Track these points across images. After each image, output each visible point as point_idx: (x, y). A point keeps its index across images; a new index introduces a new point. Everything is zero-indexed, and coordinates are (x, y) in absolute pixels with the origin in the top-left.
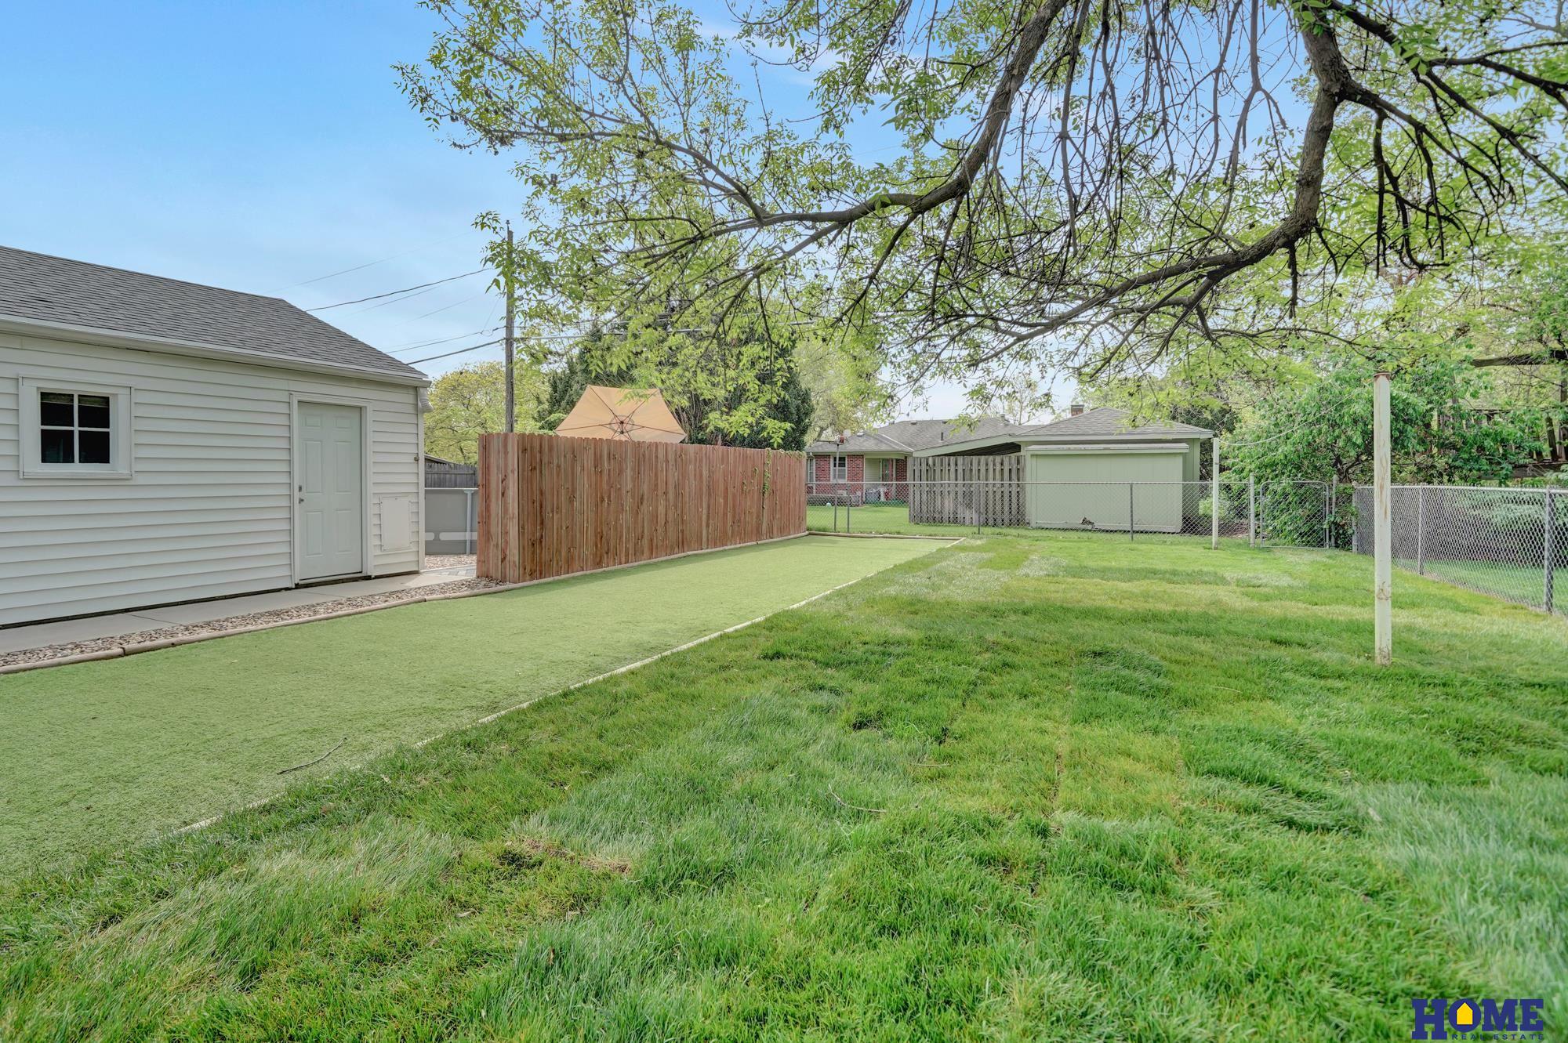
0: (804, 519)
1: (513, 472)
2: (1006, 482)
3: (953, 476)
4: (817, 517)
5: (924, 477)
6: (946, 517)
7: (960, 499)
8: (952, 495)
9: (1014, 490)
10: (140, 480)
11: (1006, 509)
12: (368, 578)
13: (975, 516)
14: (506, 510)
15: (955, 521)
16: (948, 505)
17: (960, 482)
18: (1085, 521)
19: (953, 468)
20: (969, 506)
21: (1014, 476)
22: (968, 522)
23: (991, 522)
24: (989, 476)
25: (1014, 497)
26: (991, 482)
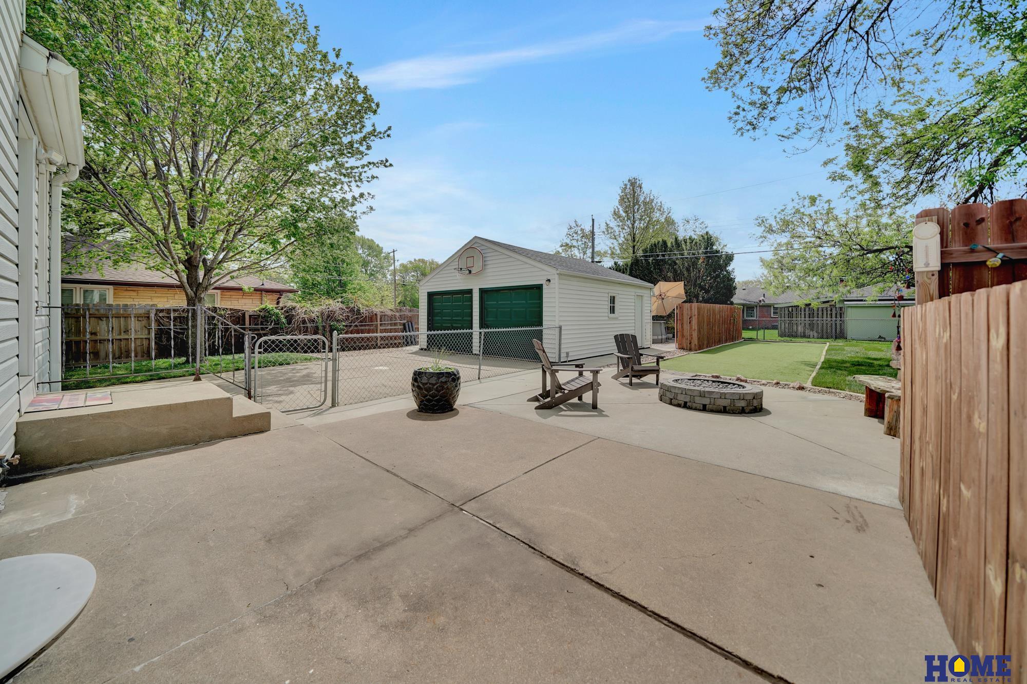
0: (741, 334)
1: (695, 315)
2: (834, 319)
3: (803, 316)
4: (746, 334)
5: (787, 316)
6: (799, 334)
7: (807, 326)
8: (803, 325)
9: (838, 322)
10: (620, 318)
12: (644, 348)
13: (816, 334)
14: (691, 328)
15: (804, 336)
16: (800, 329)
17: (807, 319)
18: (880, 337)
20: (812, 330)
21: (838, 316)
22: (811, 336)
25: (838, 327)
26: (825, 319)
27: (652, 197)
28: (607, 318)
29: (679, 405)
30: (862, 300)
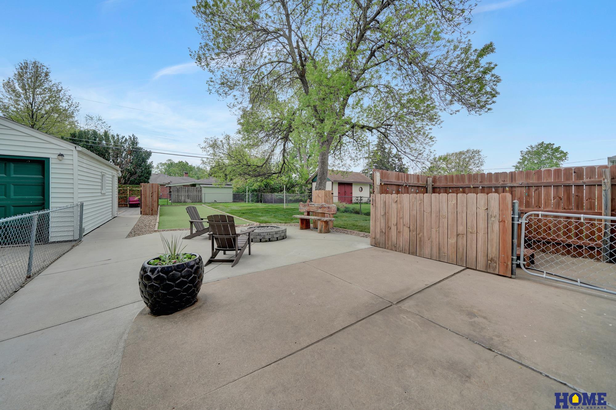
2: (198, 193)
3: (184, 191)
5: (176, 192)
6: (182, 201)
7: (186, 197)
8: (184, 196)
9: (200, 195)
11: (198, 199)
13: (190, 201)
15: (184, 202)
16: (183, 198)
17: (186, 192)
18: (215, 201)
19: (184, 189)
20: (188, 199)
21: (200, 192)
22: (188, 202)
23: (194, 202)
24: (193, 192)
25: (200, 196)
26: (194, 193)
27: (60, 88)
28: (100, 194)
29: (266, 241)
30: (212, 184)
